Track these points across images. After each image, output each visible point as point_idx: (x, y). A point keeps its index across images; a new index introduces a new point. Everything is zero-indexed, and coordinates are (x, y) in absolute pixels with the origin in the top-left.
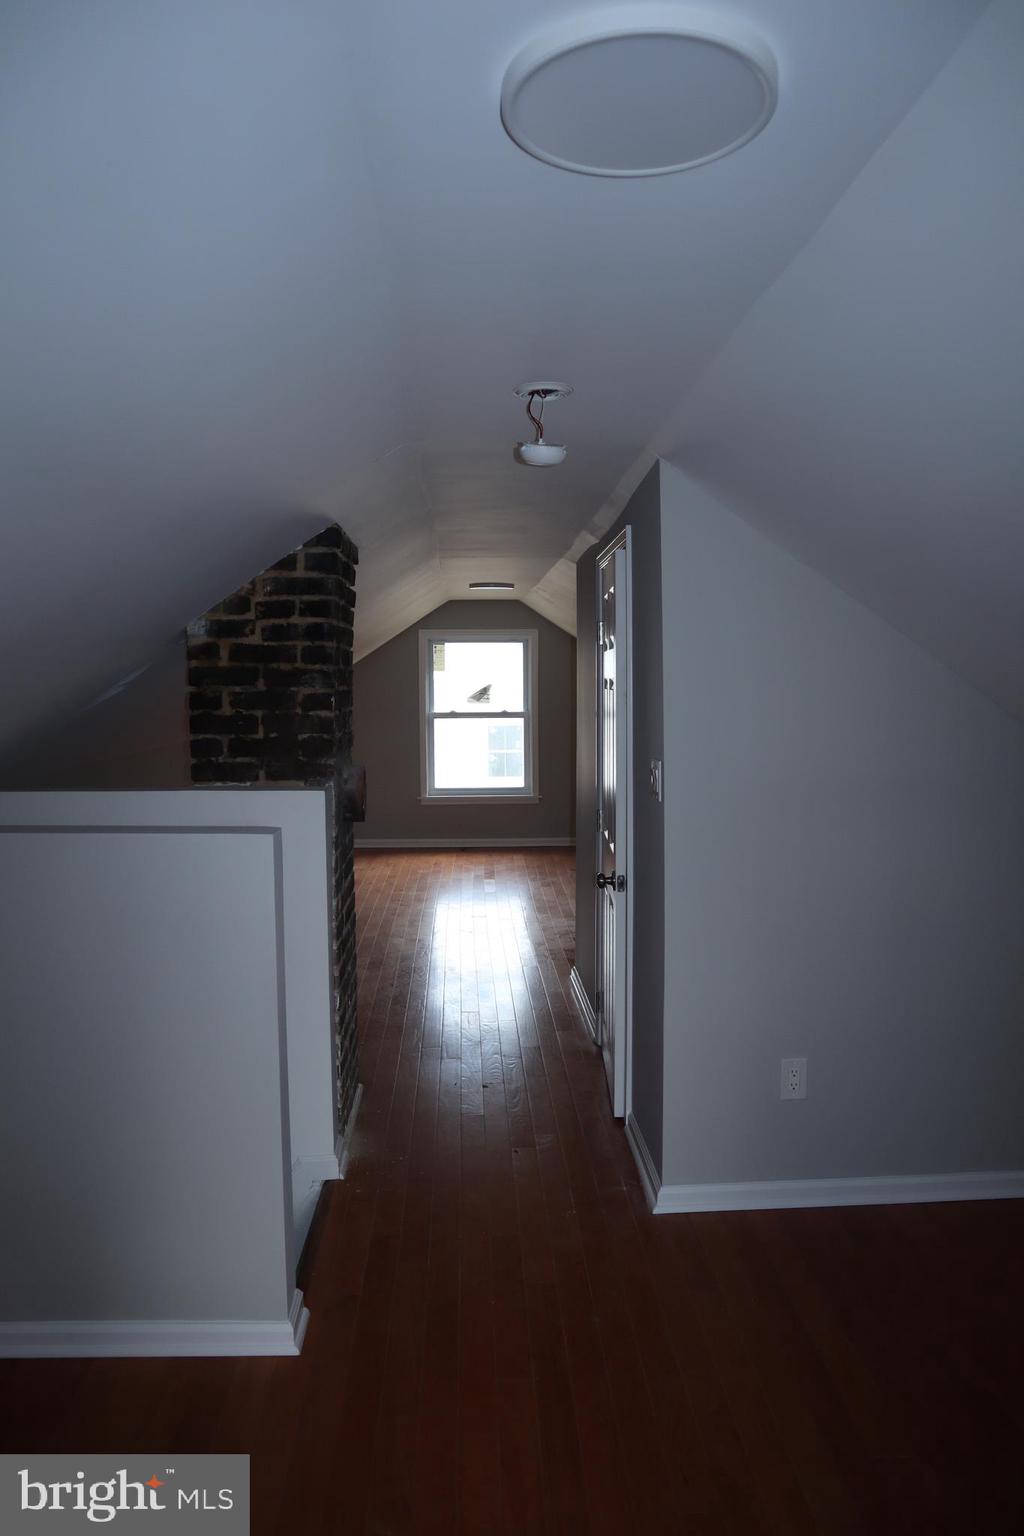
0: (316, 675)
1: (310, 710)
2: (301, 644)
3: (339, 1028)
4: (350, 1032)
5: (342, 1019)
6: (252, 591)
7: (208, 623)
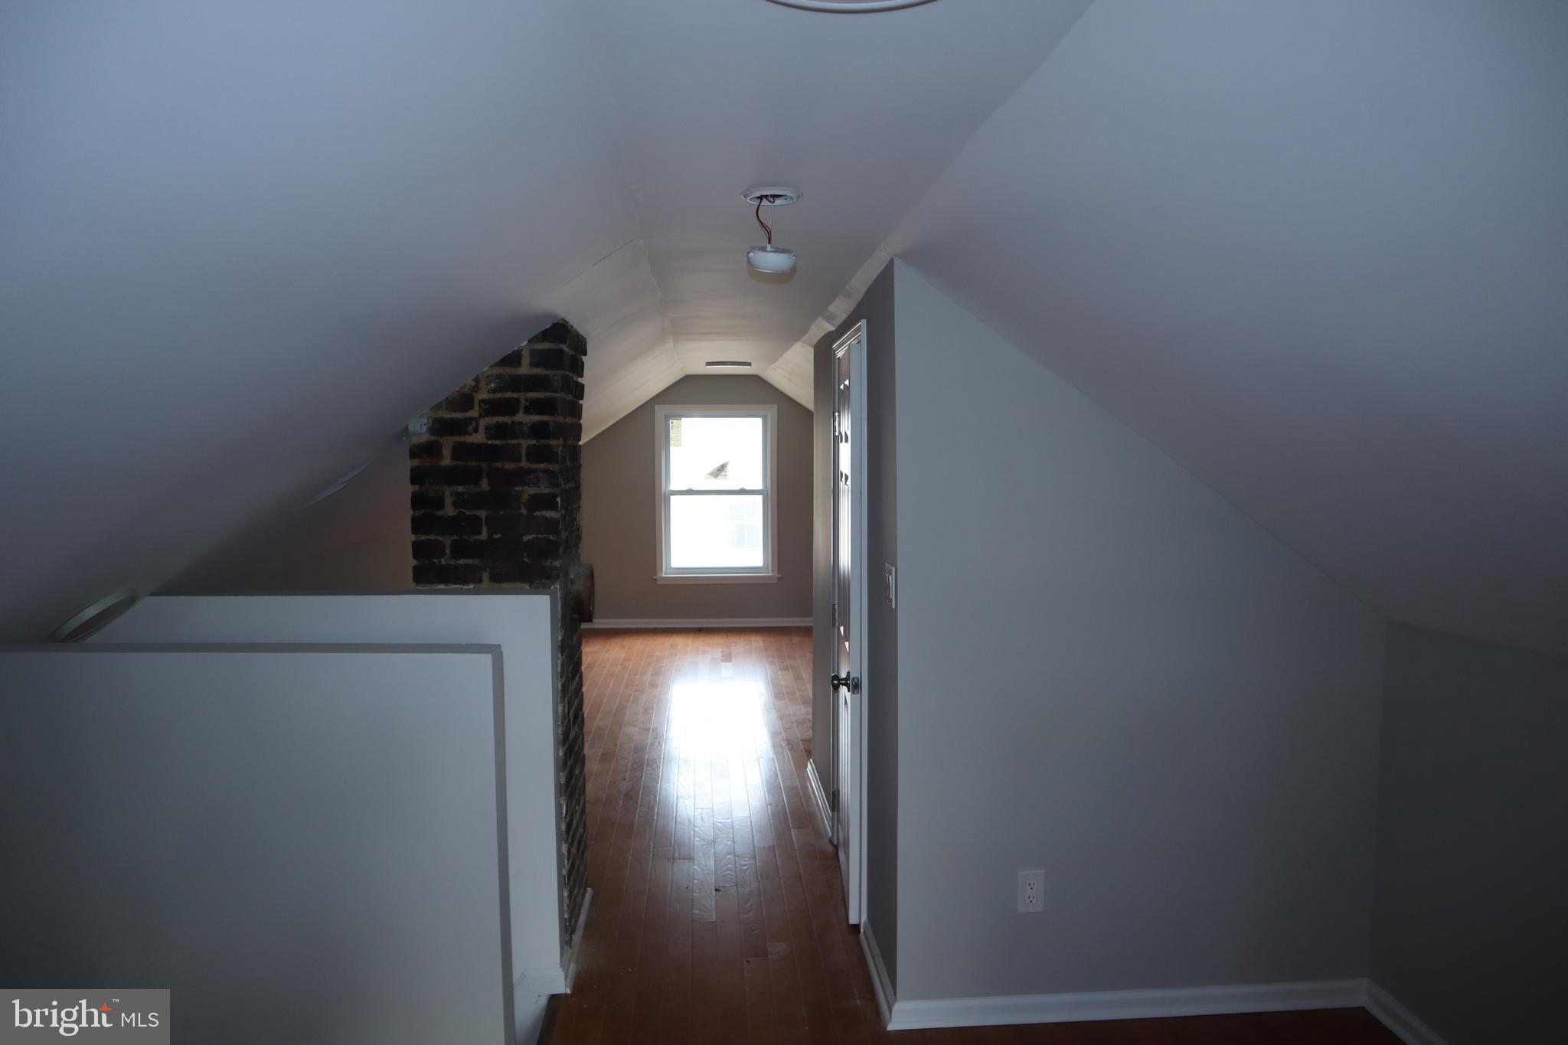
0: (541, 474)
1: (535, 511)
2: (525, 443)
3: (565, 836)
4: (577, 837)
5: (569, 826)
6: (476, 388)
7: (431, 420)
